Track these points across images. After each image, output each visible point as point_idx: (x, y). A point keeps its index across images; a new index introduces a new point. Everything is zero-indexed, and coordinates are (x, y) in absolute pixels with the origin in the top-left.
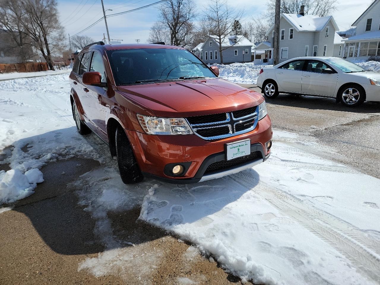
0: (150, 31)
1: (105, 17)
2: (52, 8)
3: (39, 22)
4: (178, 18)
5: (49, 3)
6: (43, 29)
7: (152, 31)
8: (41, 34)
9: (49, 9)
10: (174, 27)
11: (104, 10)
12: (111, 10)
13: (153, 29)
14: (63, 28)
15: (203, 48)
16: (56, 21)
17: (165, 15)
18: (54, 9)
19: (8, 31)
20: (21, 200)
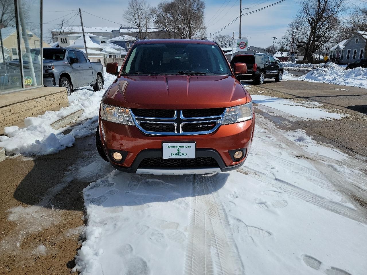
0: (287, 28)
1: (241, 16)
2: (200, 11)
3: (188, 24)
4: (323, 11)
5: (199, 7)
6: (190, 30)
7: (290, 28)
8: (188, 33)
9: (197, 12)
10: (314, 23)
11: (241, 9)
12: (248, 9)
13: (292, 25)
14: (206, 28)
15: (345, 45)
16: (201, 22)
17: (306, 10)
18: (202, 11)
19: (167, 32)
20: (44, 156)
